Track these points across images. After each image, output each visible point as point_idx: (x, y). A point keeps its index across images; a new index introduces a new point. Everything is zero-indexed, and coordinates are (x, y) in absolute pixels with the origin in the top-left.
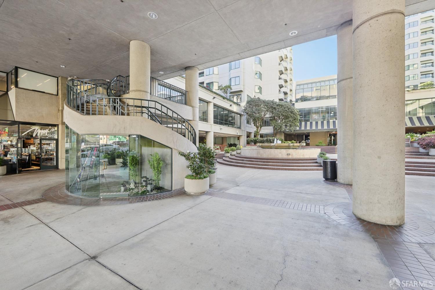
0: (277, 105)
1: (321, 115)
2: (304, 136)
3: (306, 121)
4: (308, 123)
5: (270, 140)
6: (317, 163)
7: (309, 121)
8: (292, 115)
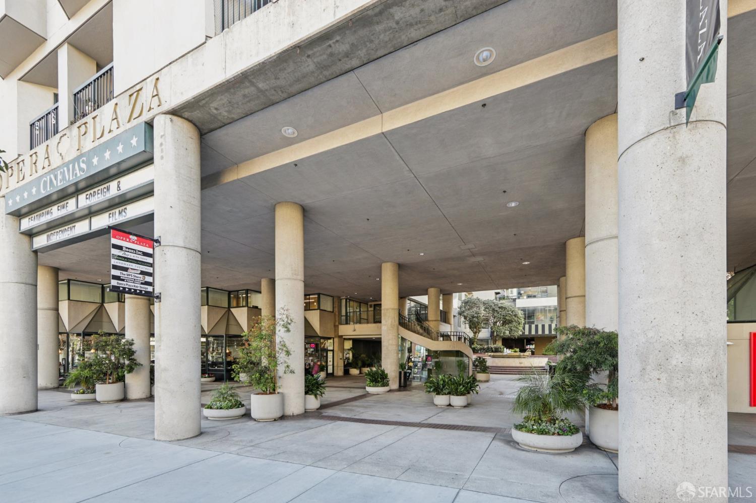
0: (500, 308)
1: (549, 315)
2: (525, 340)
3: (530, 323)
4: (533, 326)
5: (492, 348)
6: (544, 369)
7: (534, 324)
8: (516, 319)
